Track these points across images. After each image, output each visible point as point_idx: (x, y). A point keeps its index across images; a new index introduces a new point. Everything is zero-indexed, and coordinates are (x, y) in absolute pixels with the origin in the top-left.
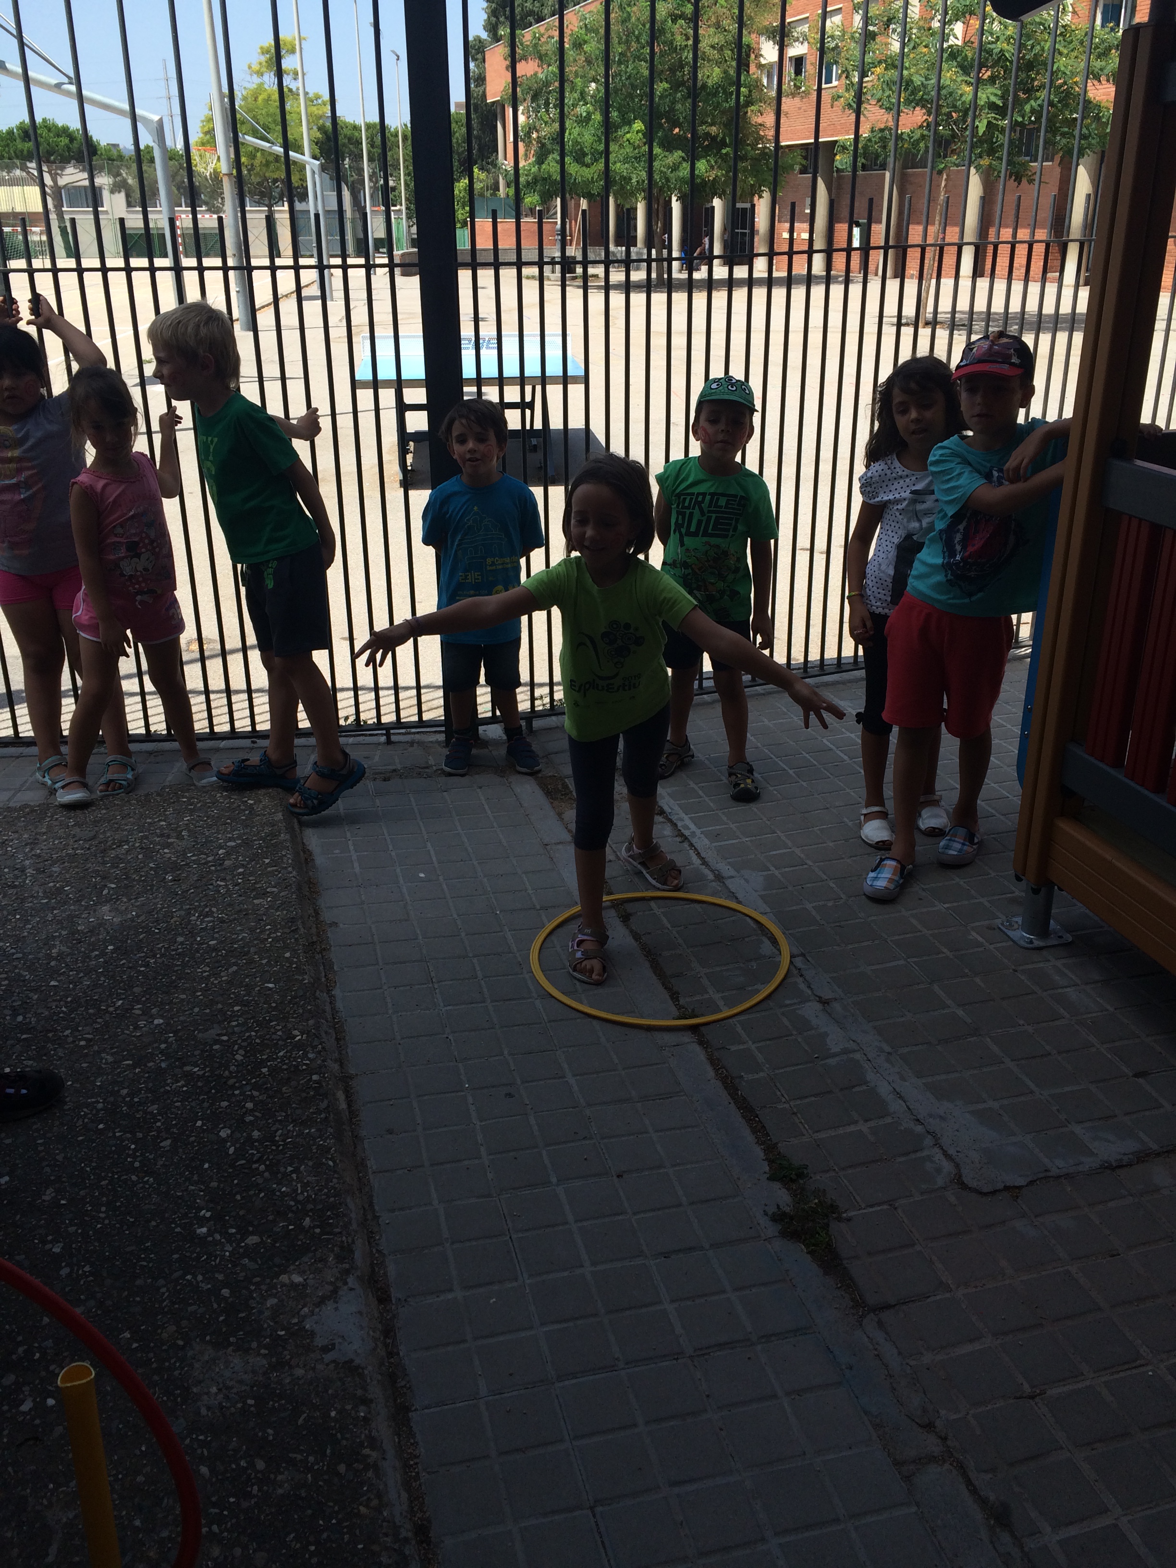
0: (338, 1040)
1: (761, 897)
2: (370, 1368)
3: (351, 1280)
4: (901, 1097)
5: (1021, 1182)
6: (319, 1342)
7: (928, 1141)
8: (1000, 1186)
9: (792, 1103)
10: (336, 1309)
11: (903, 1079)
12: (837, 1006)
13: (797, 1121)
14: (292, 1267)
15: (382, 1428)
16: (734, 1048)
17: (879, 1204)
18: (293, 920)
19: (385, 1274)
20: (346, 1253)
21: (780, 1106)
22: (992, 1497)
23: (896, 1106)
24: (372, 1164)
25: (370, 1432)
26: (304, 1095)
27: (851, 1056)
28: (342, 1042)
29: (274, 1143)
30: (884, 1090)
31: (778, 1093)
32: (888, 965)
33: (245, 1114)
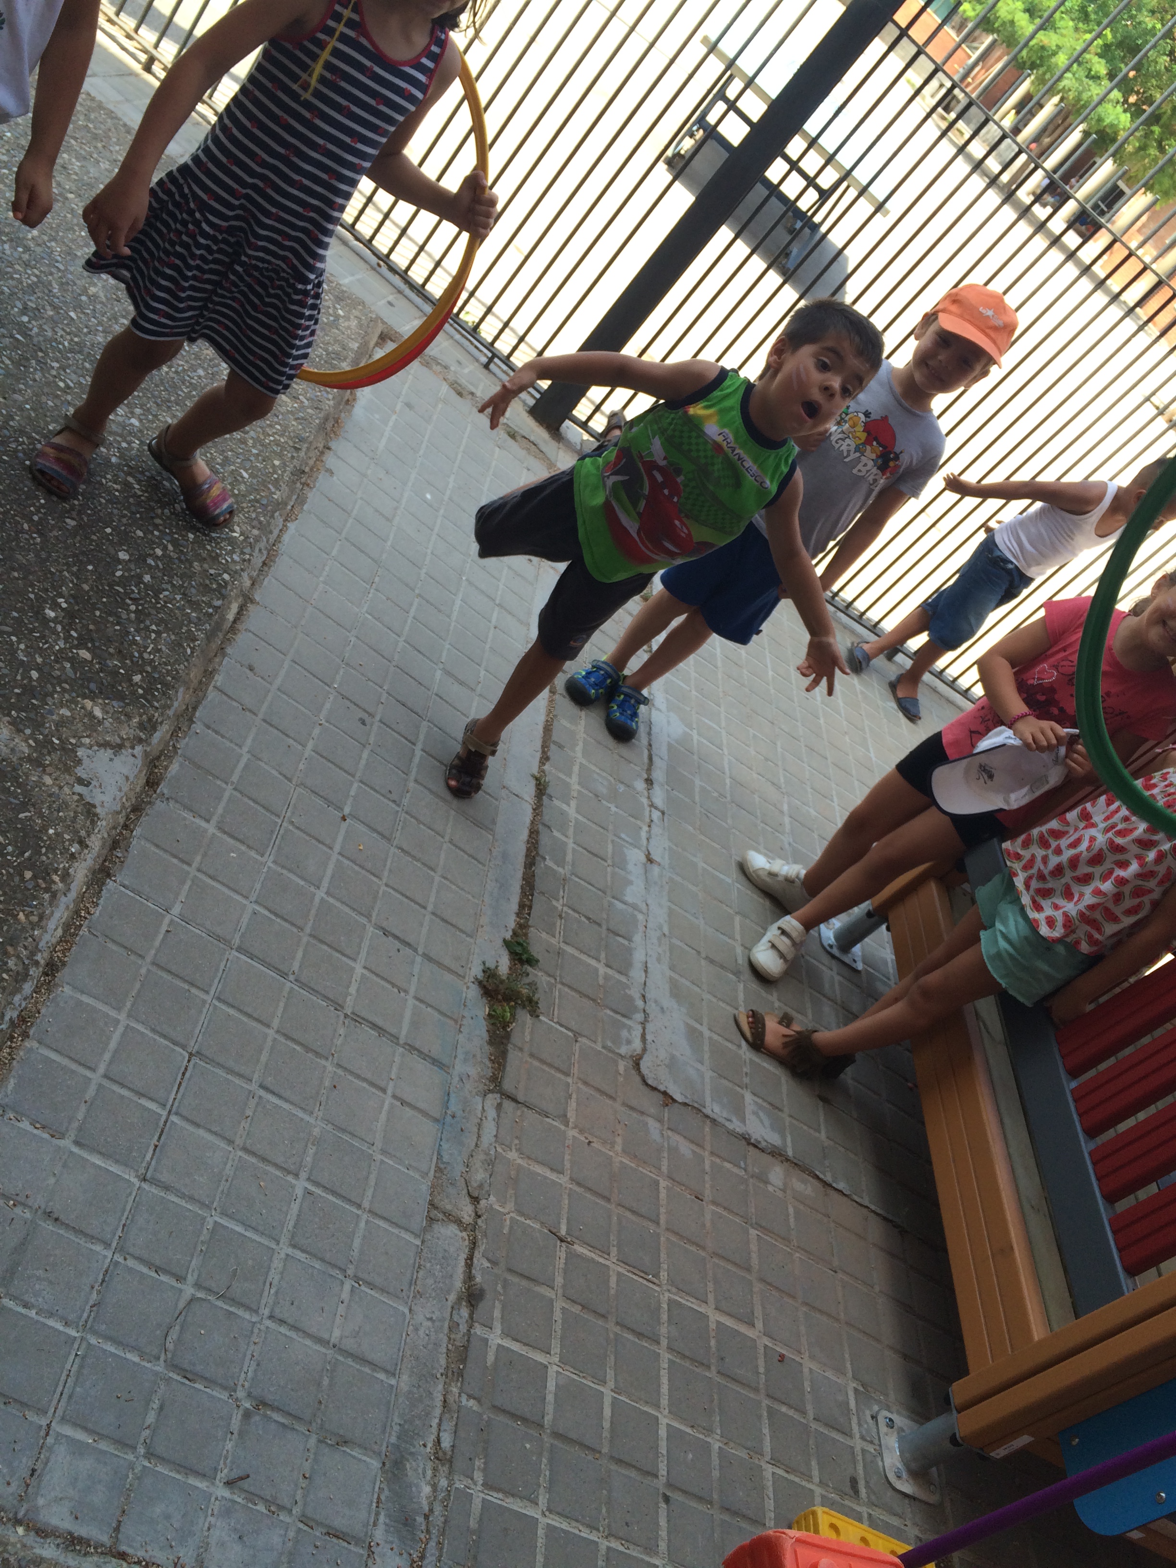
0: (264, 564)
1: (669, 745)
2: (104, 823)
3: (138, 749)
4: (646, 971)
5: (678, 1097)
6: (80, 772)
7: (640, 1017)
8: (662, 1088)
9: (565, 909)
10: (111, 760)
11: (659, 960)
12: (656, 870)
13: (558, 924)
14: (100, 701)
15: (81, 872)
16: (556, 834)
17: (567, 1028)
18: (302, 440)
19: (166, 768)
20: (150, 726)
21: (554, 903)
22: (478, 1279)
23: (637, 974)
24: (219, 679)
25: (70, 867)
26: (207, 582)
27: (636, 913)
28: (266, 569)
29: (157, 599)
30: (639, 957)
31: (561, 893)
32: (718, 874)
33: (150, 555)
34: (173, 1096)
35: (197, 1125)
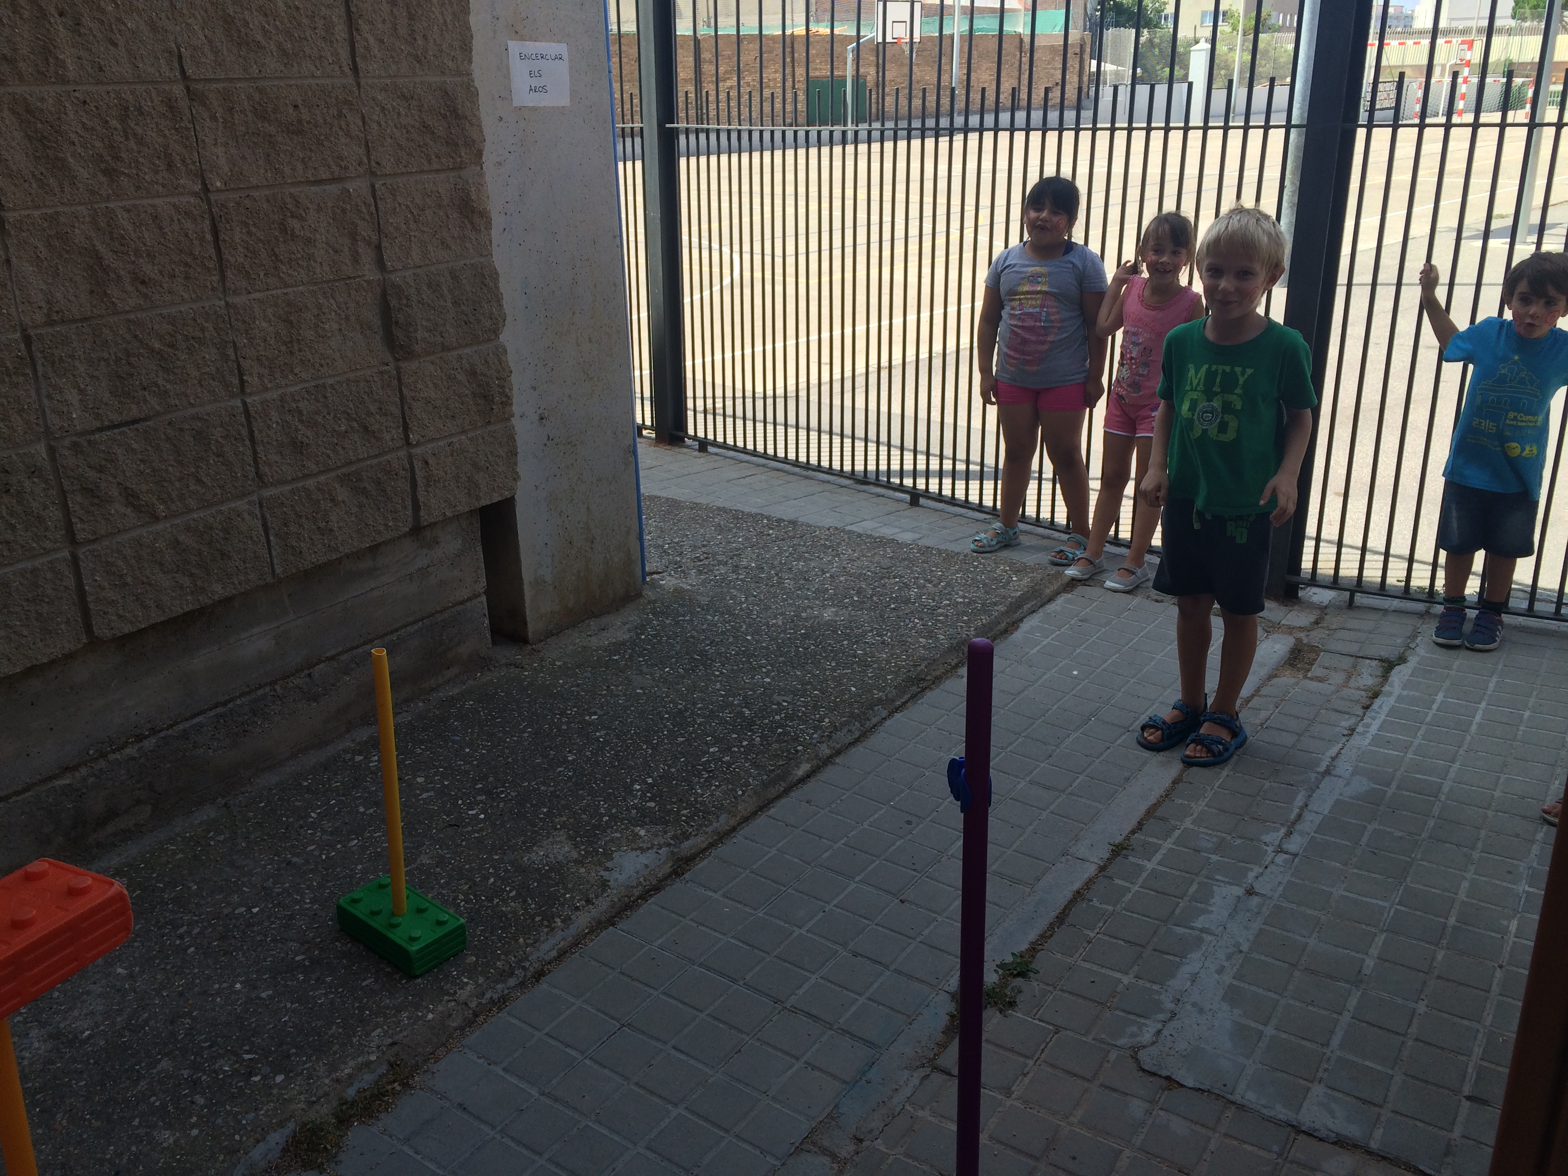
0: (855, 739)
1: (1338, 801)
2: (616, 892)
3: (662, 851)
4: (1193, 981)
5: (1189, 1083)
7: (1163, 1016)
8: (1164, 1073)
9: (1099, 936)
10: (638, 856)
12: (1254, 900)
13: (1083, 947)
14: (647, 826)
17: (1048, 1023)
19: (697, 864)
20: (683, 837)
21: (1086, 932)
23: (1180, 983)
24: (773, 811)
25: (573, 915)
28: (856, 743)
29: (729, 767)
30: (1188, 969)
31: (1101, 924)
34: (594, 1048)
35: (605, 1067)
